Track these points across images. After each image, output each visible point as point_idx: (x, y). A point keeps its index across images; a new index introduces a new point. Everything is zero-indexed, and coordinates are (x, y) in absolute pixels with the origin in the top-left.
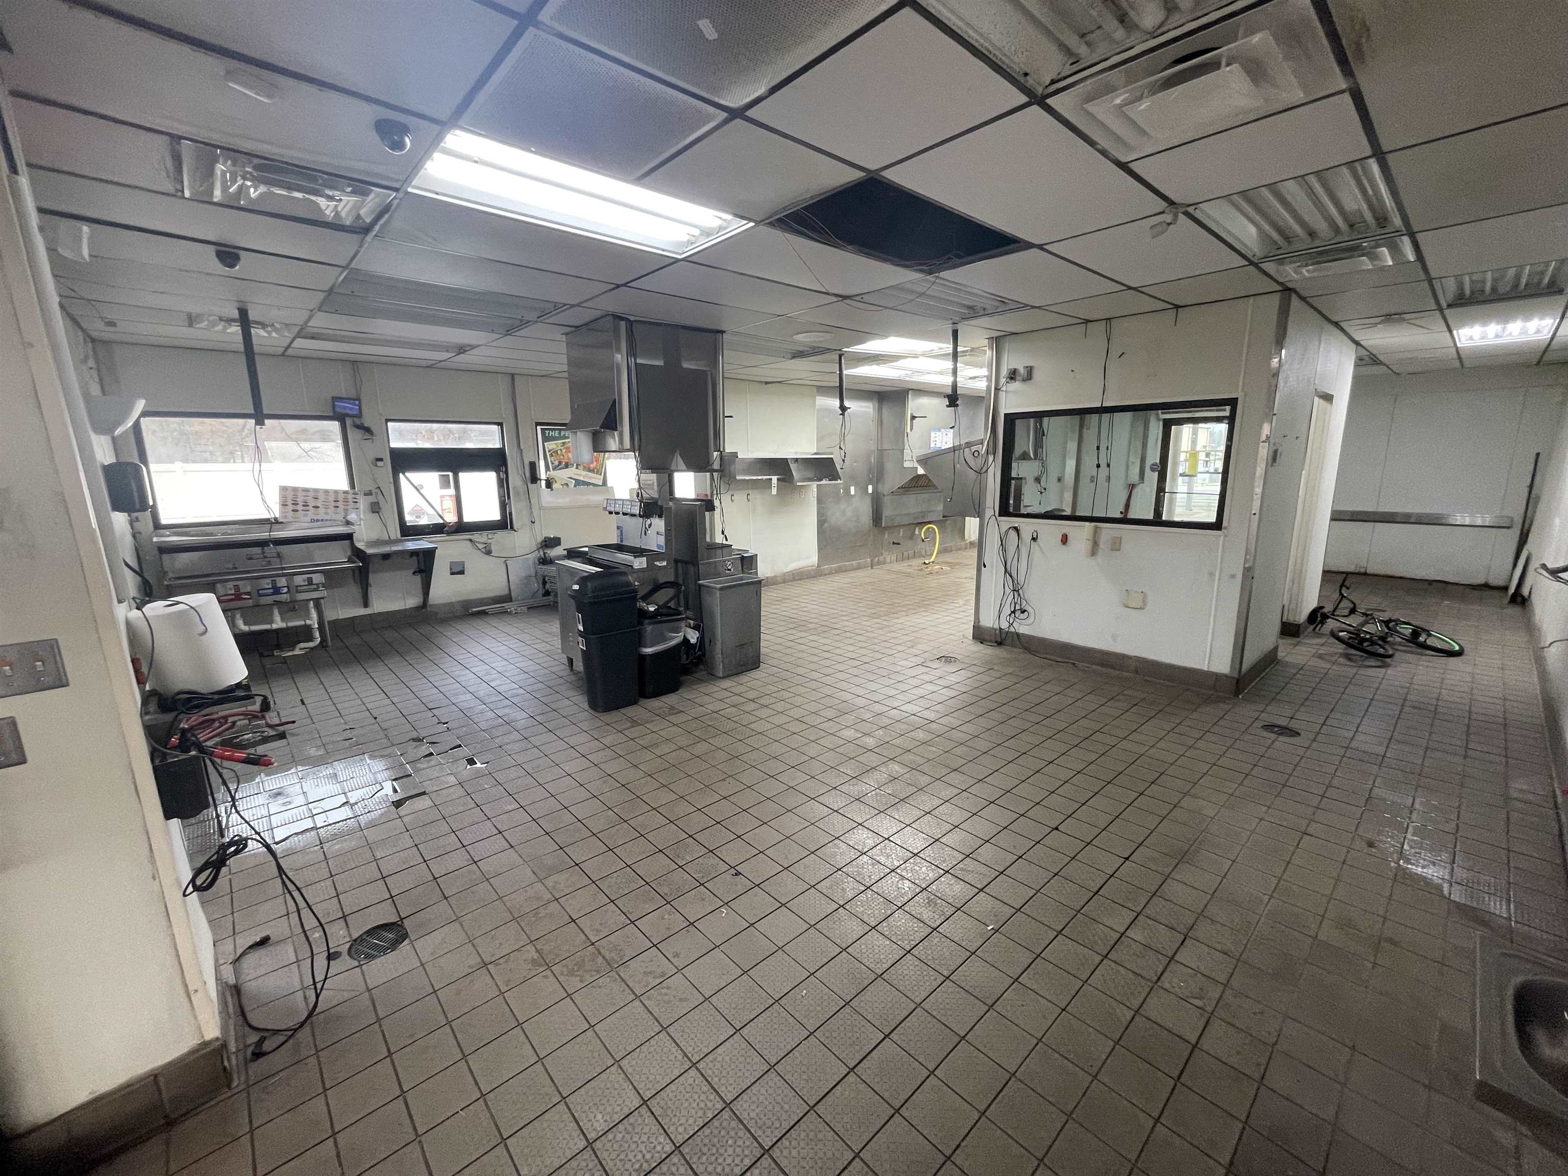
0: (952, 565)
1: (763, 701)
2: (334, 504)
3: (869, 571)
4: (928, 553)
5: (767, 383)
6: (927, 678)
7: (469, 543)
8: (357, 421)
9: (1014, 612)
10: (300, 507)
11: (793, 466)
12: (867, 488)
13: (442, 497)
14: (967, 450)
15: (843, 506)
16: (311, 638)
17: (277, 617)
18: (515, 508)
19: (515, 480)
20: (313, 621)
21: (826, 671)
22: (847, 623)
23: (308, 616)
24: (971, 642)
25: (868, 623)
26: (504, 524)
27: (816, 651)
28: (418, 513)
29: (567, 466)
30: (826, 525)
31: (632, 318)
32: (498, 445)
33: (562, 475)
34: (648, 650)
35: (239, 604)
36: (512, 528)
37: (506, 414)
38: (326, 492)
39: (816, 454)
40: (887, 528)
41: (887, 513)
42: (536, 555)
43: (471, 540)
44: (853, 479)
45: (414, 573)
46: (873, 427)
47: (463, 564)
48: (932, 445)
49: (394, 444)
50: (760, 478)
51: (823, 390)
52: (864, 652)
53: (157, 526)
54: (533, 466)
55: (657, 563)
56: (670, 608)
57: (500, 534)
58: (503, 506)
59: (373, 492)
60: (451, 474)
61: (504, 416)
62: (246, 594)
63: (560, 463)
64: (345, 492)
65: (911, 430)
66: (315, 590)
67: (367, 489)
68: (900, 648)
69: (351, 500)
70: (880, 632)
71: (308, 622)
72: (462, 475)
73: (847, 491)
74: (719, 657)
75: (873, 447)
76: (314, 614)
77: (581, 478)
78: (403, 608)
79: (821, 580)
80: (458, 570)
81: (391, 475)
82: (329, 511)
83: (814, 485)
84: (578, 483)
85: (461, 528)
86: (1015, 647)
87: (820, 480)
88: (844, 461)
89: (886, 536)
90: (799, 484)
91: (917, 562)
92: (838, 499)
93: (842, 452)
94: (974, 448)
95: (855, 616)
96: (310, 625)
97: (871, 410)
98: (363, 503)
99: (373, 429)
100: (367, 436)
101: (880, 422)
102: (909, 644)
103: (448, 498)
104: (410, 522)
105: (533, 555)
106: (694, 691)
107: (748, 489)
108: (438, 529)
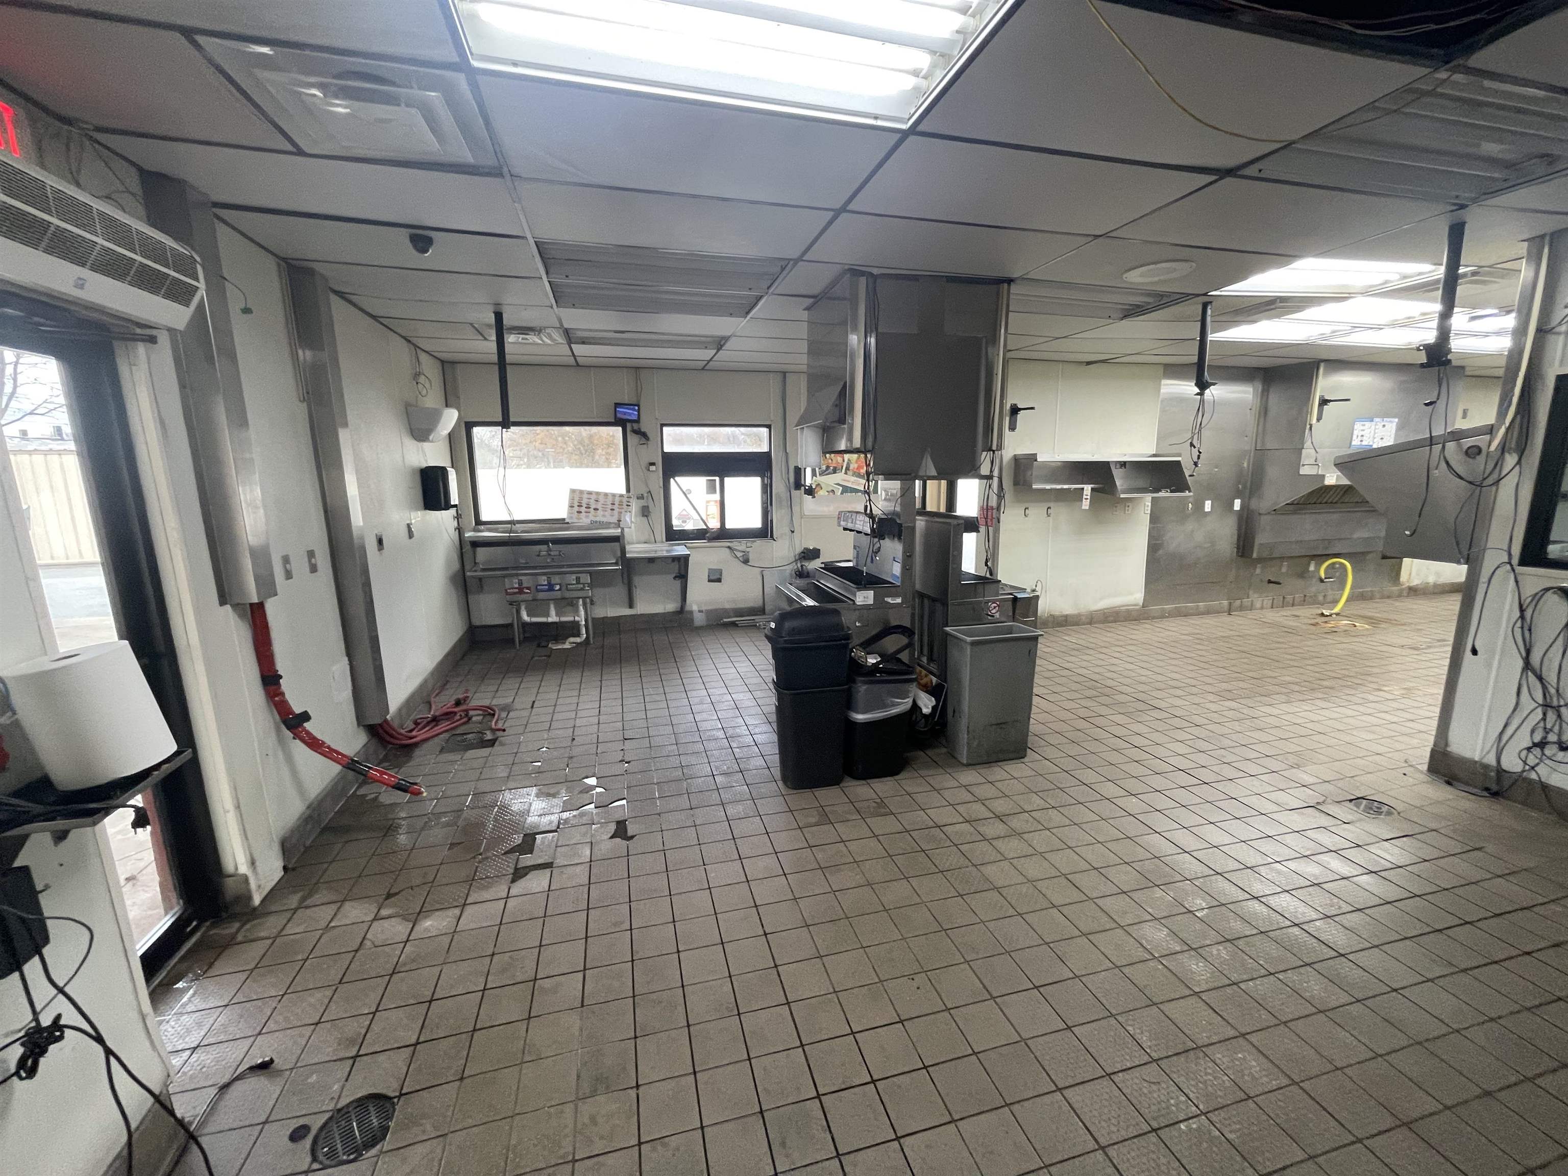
0: (1373, 622)
1: (1016, 823)
2: (610, 507)
3: (1226, 619)
4: (1329, 598)
5: (1089, 363)
6: (1328, 840)
7: (728, 550)
8: (635, 426)
9: (1542, 745)
10: (583, 509)
11: (1118, 474)
12: (1232, 505)
13: (708, 502)
14: (1451, 446)
15: (1190, 526)
16: (578, 635)
17: (553, 612)
18: (778, 516)
19: (779, 486)
20: (581, 618)
21: (1131, 784)
22: (1178, 702)
23: (577, 612)
24: (1424, 777)
25: (1213, 707)
26: (765, 532)
27: (1120, 744)
28: (684, 518)
29: (835, 471)
30: (1161, 552)
31: (875, 271)
32: (765, 448)
33: (830, 480)
34: (860, 717)
35: (523, 597)
36: (772, 536)
37: (775, 417)
38: (606, 495)
39: (1154, 456)
40: (1260, 560)
41: (1262, 539)
42: (794, 567)
43: (729, 547)
44: (1210, 490)
45: (675, 578)
46: (1250, 419)
47: (720, 572)
48: (1355, 442)
49: (667, 449)
50: (1066, 487)
51: (1173, 370)
52: (1202, 759)
53: (478, 522)
54: (798, 472)
55: (889, 600)
56: (899, 661)
57: (759, 543)
58: (766, 513)
59: (645, 495)
60: (717, 479)
61: (772, 418)
62: (528, 588)
63: (828, 467)
64: (621, 496)
65: (1319, 420)
66: (582, 589)
67: (640, 492)
68: (1274, 765)
69: (625, 503)
70: (1237, 726)
71: (577, 618)
72: (727, 480)
73: (1199, 506)
74: (963, 737)
75: (1247, 445)
76: (582, 613)
77: (849, 485)
78: (663, 611)
79: (1147, 625)
80: (716, 578)
81: (661, 479)
82: (606, 513)
83: (1148, 498)
84: (846, 490)
85: (723, 534)
86: (1532, 807)
87: (1157, 490)
88: (1196, 464)
89: (1258, 571)
90: (1122, 496)
91: (1307, 613)
92: (1182, 515)
93: (1195, 452)
94: (1468, 442)
95: (1194, 690)
96: (578, 622)
97: (1251, 396)
98: (635, 506)
99: (649, 434)
100: (643, 441)
101: (1264, 411)
102: (1292, 759)
103: (713, 503)
104: (677, 526)
105: (791, 567)
106: (921, 780)
107: (1050, 501)
108: (701, 534)
